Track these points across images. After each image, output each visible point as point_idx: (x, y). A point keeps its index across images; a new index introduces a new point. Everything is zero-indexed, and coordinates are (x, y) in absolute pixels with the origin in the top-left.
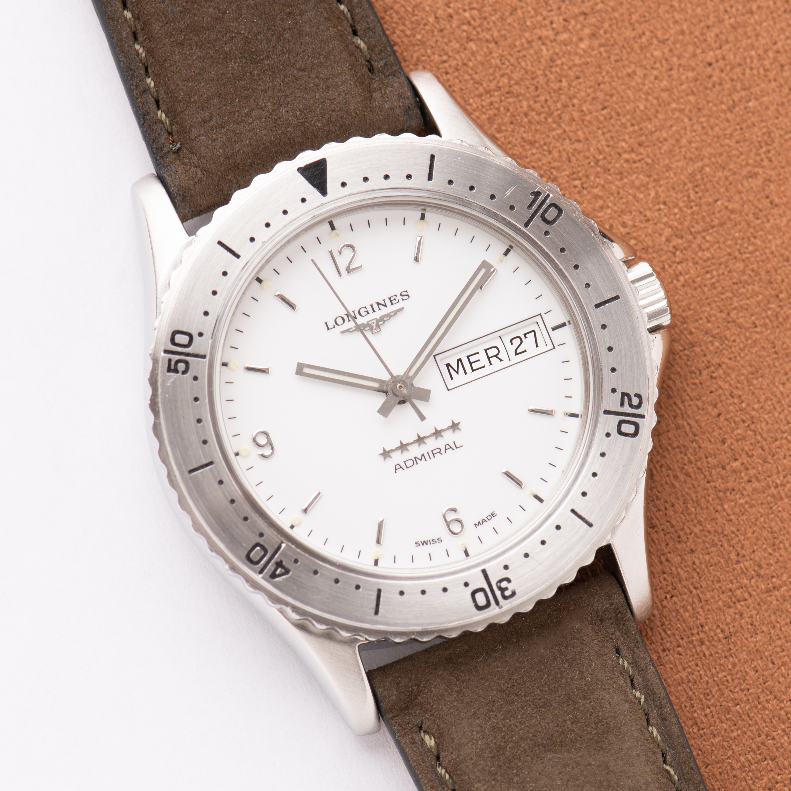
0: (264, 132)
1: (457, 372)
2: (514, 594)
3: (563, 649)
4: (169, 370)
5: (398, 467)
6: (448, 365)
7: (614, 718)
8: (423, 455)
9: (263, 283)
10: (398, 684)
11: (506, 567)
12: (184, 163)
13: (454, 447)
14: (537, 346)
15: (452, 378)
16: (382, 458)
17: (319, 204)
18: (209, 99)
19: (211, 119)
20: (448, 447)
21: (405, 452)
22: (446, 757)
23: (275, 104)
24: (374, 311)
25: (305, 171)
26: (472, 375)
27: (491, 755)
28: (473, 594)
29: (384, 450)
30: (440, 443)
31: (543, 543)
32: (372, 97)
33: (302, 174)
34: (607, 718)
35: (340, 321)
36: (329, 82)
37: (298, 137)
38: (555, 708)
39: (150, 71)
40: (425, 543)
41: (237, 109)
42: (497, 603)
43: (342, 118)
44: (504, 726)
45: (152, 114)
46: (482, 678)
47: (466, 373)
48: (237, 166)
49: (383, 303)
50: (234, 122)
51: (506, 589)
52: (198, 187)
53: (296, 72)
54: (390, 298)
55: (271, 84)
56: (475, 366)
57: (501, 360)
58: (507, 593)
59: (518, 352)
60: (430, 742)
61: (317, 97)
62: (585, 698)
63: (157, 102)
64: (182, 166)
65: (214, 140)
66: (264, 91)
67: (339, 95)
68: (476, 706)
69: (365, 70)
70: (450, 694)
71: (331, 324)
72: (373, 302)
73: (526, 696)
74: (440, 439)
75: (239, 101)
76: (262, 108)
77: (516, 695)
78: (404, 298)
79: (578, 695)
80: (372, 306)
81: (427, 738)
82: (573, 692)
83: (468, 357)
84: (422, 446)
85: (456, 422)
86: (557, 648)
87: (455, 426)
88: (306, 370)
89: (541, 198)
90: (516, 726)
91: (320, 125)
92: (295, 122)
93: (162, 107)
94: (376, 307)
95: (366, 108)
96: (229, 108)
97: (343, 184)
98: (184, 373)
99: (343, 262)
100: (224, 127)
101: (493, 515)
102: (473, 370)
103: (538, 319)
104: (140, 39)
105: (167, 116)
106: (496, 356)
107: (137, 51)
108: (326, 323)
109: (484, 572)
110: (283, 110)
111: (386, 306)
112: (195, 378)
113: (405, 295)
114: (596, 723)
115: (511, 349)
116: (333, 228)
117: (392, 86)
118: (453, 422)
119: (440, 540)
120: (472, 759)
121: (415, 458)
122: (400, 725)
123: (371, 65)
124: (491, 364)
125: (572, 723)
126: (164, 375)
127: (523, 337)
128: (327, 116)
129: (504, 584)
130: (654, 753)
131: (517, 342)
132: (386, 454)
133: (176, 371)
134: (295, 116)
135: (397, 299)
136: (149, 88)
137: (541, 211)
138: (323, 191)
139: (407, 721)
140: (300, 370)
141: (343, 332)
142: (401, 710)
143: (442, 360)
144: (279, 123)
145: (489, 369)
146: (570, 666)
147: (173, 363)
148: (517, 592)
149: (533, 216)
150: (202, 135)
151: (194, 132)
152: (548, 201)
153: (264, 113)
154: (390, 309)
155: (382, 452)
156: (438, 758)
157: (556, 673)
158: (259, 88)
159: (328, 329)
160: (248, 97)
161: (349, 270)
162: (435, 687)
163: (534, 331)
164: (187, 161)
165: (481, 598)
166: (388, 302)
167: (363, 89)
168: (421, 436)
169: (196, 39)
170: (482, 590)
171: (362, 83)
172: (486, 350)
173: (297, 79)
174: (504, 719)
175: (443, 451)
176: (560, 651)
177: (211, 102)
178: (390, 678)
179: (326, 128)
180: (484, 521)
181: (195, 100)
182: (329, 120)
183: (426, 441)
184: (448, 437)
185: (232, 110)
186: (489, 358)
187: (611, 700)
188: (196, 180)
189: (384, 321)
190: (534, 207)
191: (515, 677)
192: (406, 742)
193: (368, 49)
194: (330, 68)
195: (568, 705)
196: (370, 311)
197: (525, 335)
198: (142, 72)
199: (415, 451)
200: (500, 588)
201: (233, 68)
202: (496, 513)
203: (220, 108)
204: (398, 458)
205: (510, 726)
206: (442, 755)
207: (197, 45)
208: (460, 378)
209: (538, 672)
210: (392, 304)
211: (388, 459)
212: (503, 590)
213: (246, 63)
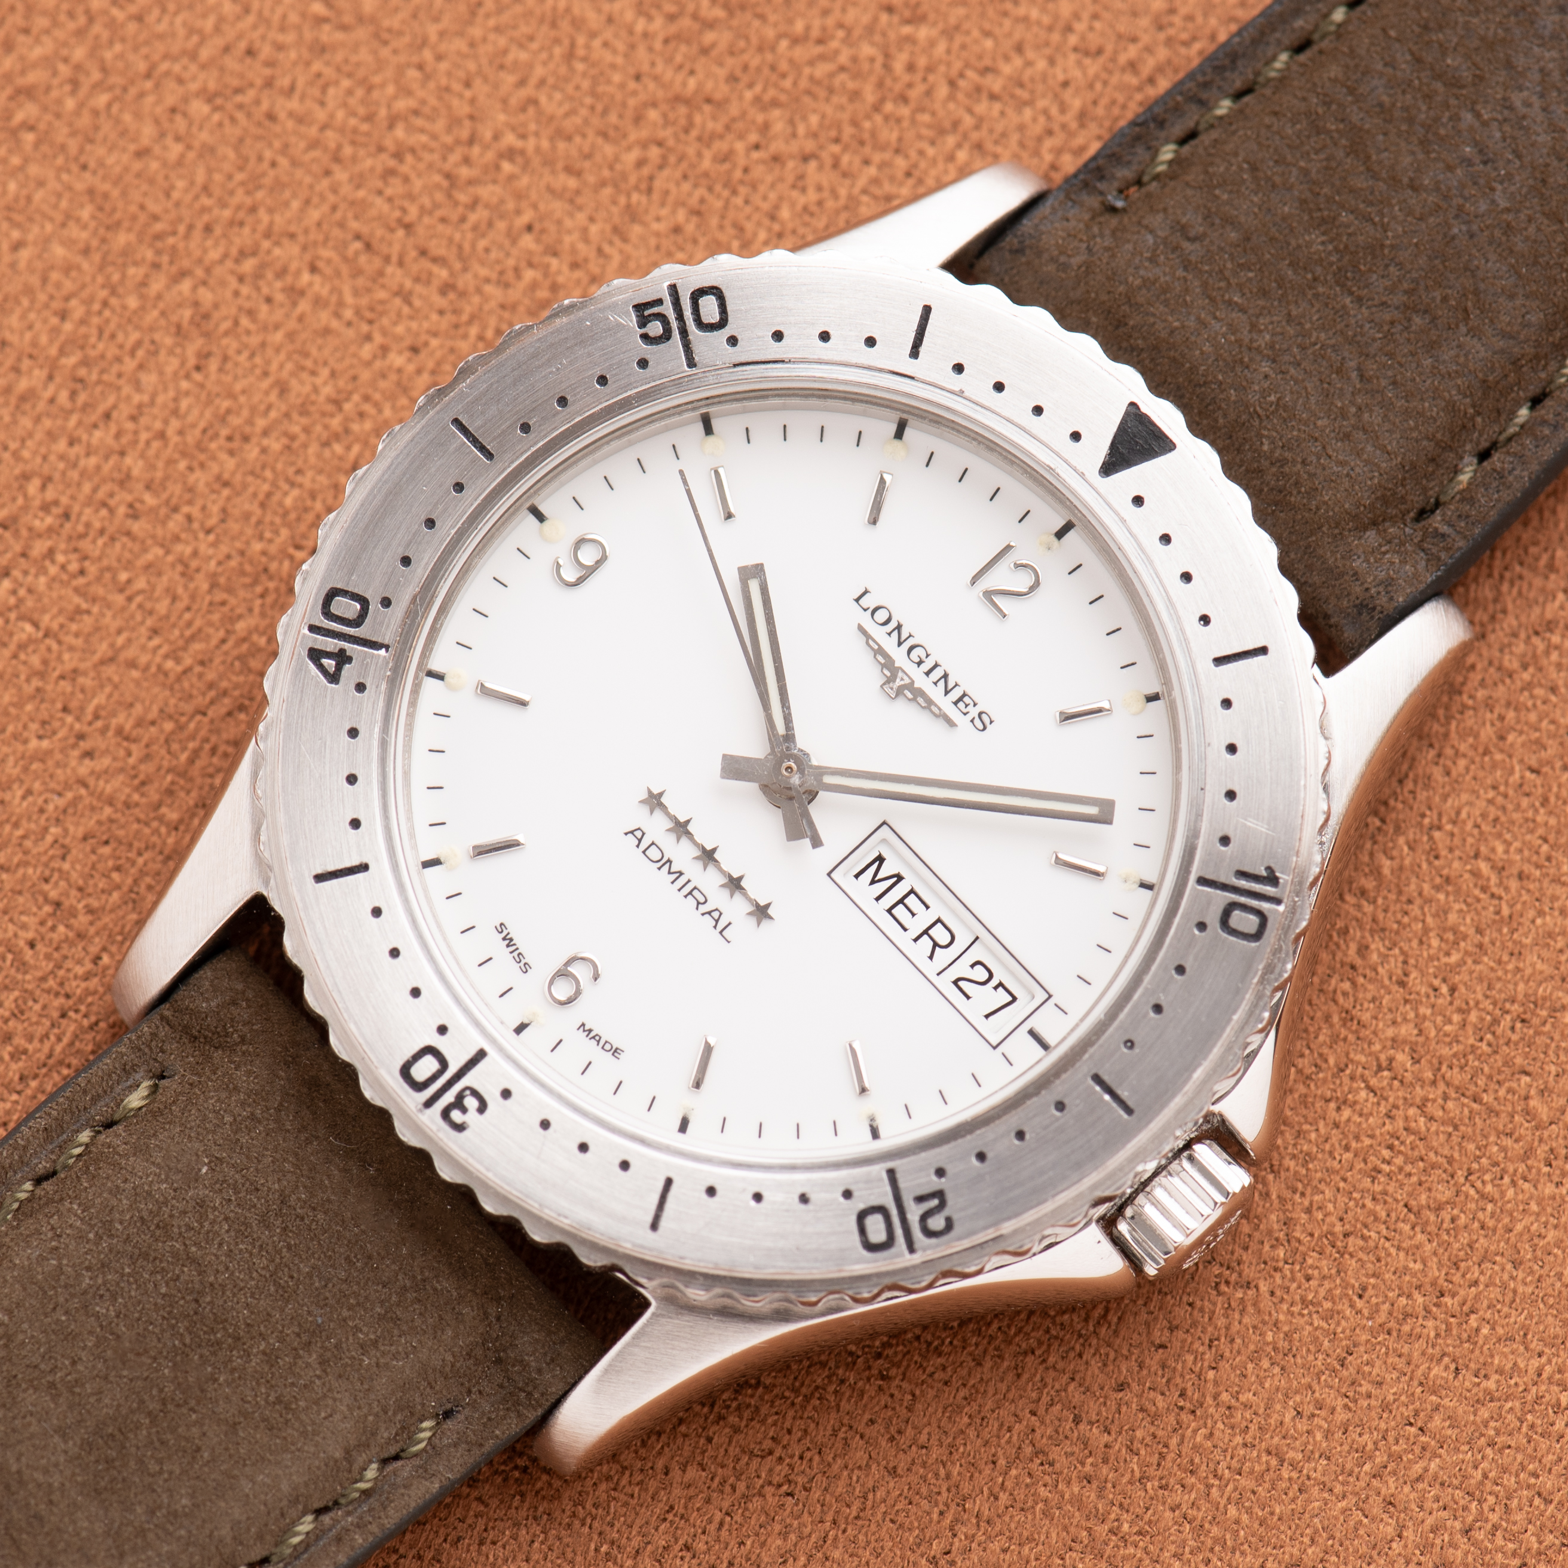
0: (1207, 348)
1: (873, 882)
2: (460, 1128)
3: (411, 1296)
4: (639, 308)
5: (639, 834)
6: (880, 859)
7: (304, 1434)
8: (681, 874)
9: (897, 442)
10: (234, 1002)
11: (506, 1094)
12: (1088, 227)
13: (720, 926)
14: (987, 1016)
15: (857, 876)
16: (644, 795)
17: (1081, 469)
18: (1229, 221)
19: (1192, 240)
20: (716, 915)
21: (673, 837)
22: (115, 1137)
23: (1272, 347)
24: (928, 673)
25: (1134, 418)
26: (878, 911)
27: (145, 1214)
28: (429, 1050)
29: (661, 794)
30: (718, 898)
31: (583, 1147)
32: (1365, 529)
33: (1127, 414)
34: (298, 1418)
35: (882, 616)
36: (1360, 435)
37: (1225, 416)
38: (282, 1310)
39: (1246, 99)
40: (509, 941)
41: (1234, 281)
42: (429, 1103)
43: (1297, 483)
44: (213, 1223)
45: (1163, 134)
46: (296, 1155)
47: (878, 899)
48: (1120, 323)
49: (950, 685)
50: (1205, 285)
51: (464, 1110)
52: (1051, 268)
53: (1353, 364)
54: (964, 695)
55: (1308, 326)
56: (900, 911)
57: (931, 957)
58: (456, 1115)
59: (961, 983)
60: (135, 1100)
61: (1319, 423)
62: (323, 1362)
63: (1191, 135)
64: (1081, 226)
65: (1153, 260)
66: (1289, 318)
67: (1341, 463)
68: (237, 1159)
69: (1417, 501)
70: (243, 1104)
71: (868, 602)
72: (946, 666)
73: (289, 1247)
74: (726, 893)
75: (1250, 280)
76: (1253, 327)
77: (285, 1229)
78: (977, 722)
79: (326, 1349)
80: (936, 666)
81: (143, 1090)
82: (328, 1338)
83: (912, 891)
84: (699, 865)
85: (770, 911)
86: (408, 1283)
87: (761, 912)
88: (754, 586)
89: (1269, 890)
90: (220, 1245)
91: (1266, 448)
92: (1253, 398)
93: (1186, 149)
94: (937, 674)
95: (1337, 526)
96: (1229, 265)
97: (1138, 501)
98: (645, 337)
99: (1002, 578)
100: (1186, 268)
101: (616, 1052)
102: (889, 911)
103: (1041, 996)
104: (1302, 58)
105: (1170, 163)
106: (936, 945)
107: (1274, 58)
108: (866, 592)
109: (481, 1055)
110: (1265, 367)
111: (947, 692)
112: (643, 363)
113: (983, 721)
114: (279, 1400)
115: (962, 969)
116: (1060, 534)
117: (1404, 562)
118: (768, 906)
119: (526, 968)
120: (126, 1181)
121: (669, 861)
122: (154, 1035)
123: (1433, 511)
124: (916, 940)
125: (264, 1353)
126: (626, 303)
127: (994, 982)
128: (1288, 455)
129: (471, 1102)
130: (260, 1537)
131: (980, 974)
132: (654, 801)
133: (643, 322)
134: (1264, 393)
135: (970, 708)
136: (1210, 109)
137: (1243, 900)
138: (1109, 468)
139: (167, 1047)
140: (753, 572)
141: (861, 629)
142: (186, 1029)
143: (884, 841)
144: (1238, 369)
145: (904, 940)
146: (381, 1318)
147: (656, 310)
148: (466, 1133)
149: (1224, 887)
150: (1156, 236)
151: (1156, 220)
152: (1265, 906)
153: (1245, 335)
154: (945, 704)
155: (656, 791)
156: (109, 1125)
157: (356, 1295)
158: (1292, 307)
159: (857, 600)
160: (1264, 293)
161: (989, 595)
162: (249, 1073)
163: (1014, 999)
164: (1096, 230)
165: (425, 1068)
166: (955, 694)
167: (1372, 504)
168: (716, 856)
169: (1340, 154)
170: (444, 1064)
171: (1385, 501)
172: (939, 921)
173: (1339, 371)
174: (226, 1219)
175: (703, 908)
176: (404, 1289)
177: (1229, 228)
178: (240, 987)
179: (1265, 463)
180: (597, 1038)
181: (1217, 197)
182: (1283, 462)
183: (738, 896)
184: (735, 909)
185: (1227, 273)
186: (926, 932)
187: (337, 1417)
188: (1062, 259)
189: (914, 700)
190: (1243, 883)
191: (320, 1216)
192: (123, 1055)
193: (1461, 492)
194: (1387, 426)
195: (298, 1335)
196: (926, 667)
197: (1001, 984)
198: (1238, 84)
199: (683, 855)
200: (460, 1097)
201: (1309, 245)
202: (622, 1056)
203: (1221, 249)
204: (657, 827)
205: (217, 1234)
206: (119, 1129)
207: (1328, 159)
208: (864, 891)
209: (347, 1258)
210: (956, 703)
211: (645, 809)
212: (458, 1103)
213: (1331, 264)
